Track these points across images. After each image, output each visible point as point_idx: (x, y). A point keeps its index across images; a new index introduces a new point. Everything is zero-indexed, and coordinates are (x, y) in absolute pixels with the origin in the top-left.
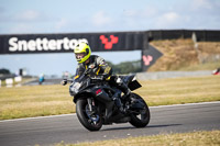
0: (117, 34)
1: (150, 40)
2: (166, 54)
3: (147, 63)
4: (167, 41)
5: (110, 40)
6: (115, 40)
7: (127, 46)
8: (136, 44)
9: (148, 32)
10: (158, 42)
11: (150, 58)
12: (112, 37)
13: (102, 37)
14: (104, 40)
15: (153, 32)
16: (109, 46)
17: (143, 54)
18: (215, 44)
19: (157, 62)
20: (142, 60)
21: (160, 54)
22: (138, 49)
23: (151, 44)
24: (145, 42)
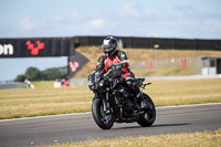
0: (43, 40)
1: (77, 46)
2: (92, 61)
3: (74, 69)
4: (94, 47)
5: (36, 46)
6: (41, 46)
7: (54, 52)
8: (62, 50)
9: (74, 38)
10: (85, 49)
11: (77, 65)
12: (38, 42)
13: (28, 43)
14: (31, 46)
15: (80, 38)
16: (35, 51)
17: (69, 60)
18: (141, 50)
19: (84, 69)
20: (69, 66)
21: (87, 61)
22: (65, 55)
23: (78, 50)
24: (72, 48)
